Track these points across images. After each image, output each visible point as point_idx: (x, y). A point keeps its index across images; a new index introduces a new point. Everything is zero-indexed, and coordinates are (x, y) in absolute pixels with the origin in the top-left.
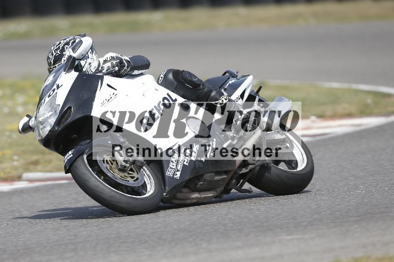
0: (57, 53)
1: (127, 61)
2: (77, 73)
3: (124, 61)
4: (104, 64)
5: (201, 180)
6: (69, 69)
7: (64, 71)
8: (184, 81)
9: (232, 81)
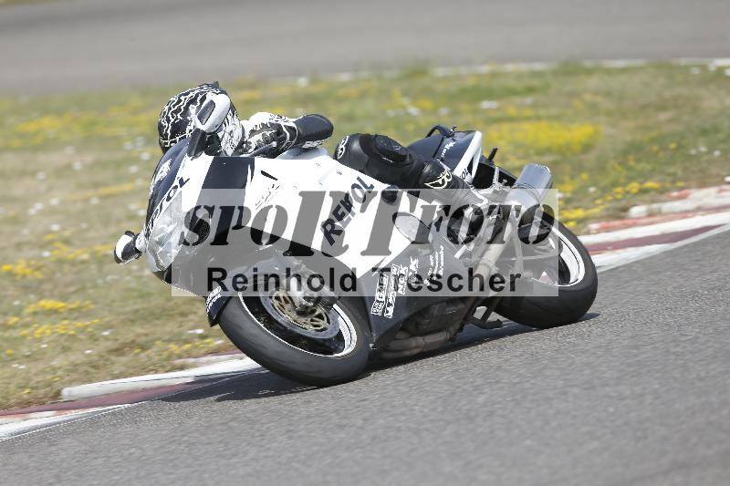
0: (177, 118)
1: (290, 128)
2: (211, 158)
3: (285, 130)
4: (250, 136)
5: (427, 317)
6: (196, 153)
7: (190, 155)
8: (378, 153)
9: (449, 145)
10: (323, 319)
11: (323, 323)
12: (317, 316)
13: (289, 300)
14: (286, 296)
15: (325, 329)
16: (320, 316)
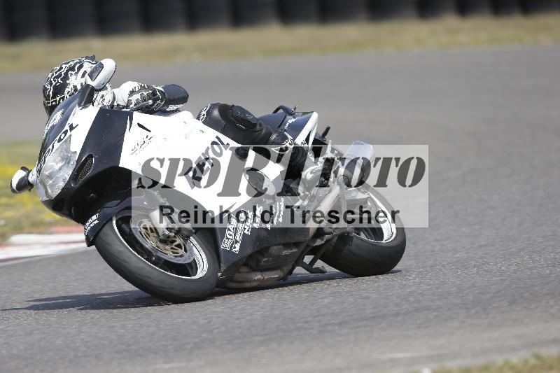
0: (58, 82)
1: (161, 93)
3: (158, 93)
4: (130, 96)
5: (266, 255)
6: (86, 104)
7: (79, 106)
8: (234, 120)
9: (291, 120)
10: (181, 248)
11: (181, 252)
12: (177, 246)
13: (154, 230)
14: (152, 227)
15: (181, 256)
16: (179, 246)
